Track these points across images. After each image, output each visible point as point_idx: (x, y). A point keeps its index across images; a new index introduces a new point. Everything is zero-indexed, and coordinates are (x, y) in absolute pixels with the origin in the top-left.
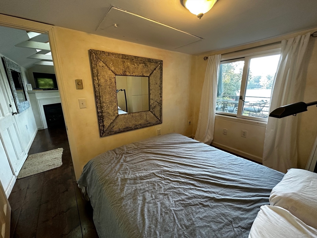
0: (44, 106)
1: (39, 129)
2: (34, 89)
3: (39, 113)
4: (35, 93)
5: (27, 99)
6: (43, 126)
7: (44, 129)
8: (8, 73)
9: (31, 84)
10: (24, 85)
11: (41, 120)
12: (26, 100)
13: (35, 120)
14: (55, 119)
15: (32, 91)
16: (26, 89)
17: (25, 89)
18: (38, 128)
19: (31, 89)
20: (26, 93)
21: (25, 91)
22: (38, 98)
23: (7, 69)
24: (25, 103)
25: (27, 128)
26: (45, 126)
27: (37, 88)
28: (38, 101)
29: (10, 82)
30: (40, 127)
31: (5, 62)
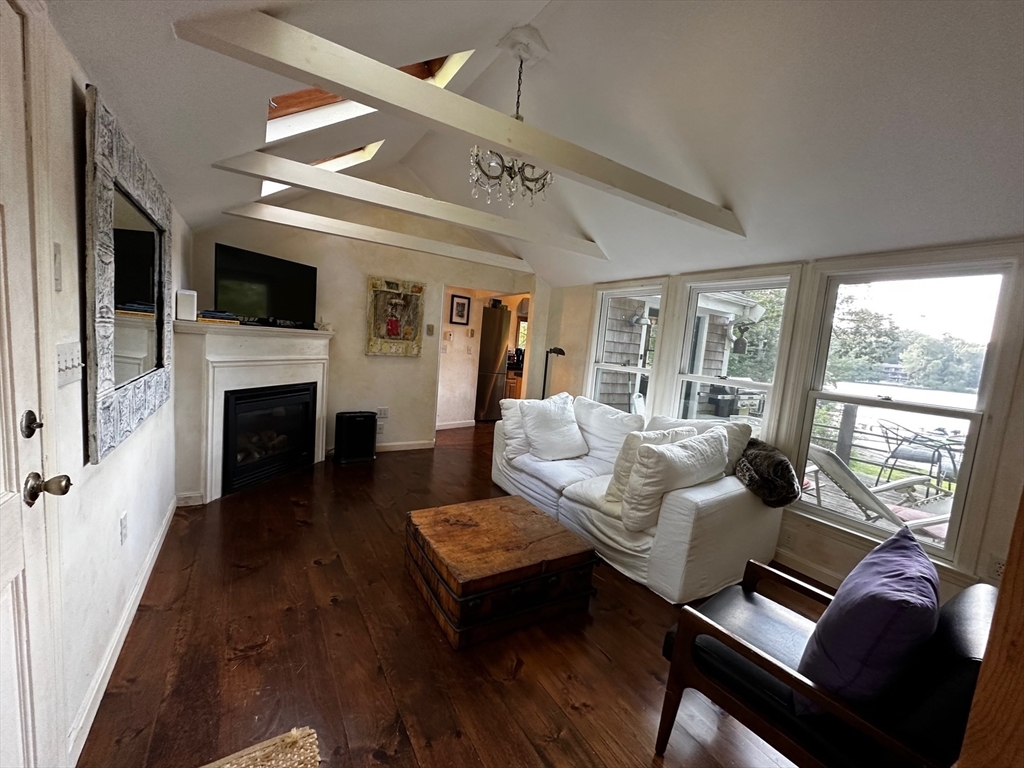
0: (228, 394)
1: (182, 504)
2: (204, 314)
3: (200, 429)
4: (203, 335)
5: (166, 362)
6: (202, 491)
7: (204, 506)
8: (89, 190)
9: (195, 294)
10: (166, 291)
11: (199, 457)
12: (160, 365)
13: (176, 461)
14: (257, 456)
15: (195, 325)
16: (169, 311)
17: (166, 311)
18: (179, 499)
19: (193, 314)
20: (168, 328)
21: (166, 318)
22: (210, 358)
23: (89, 167)
24: (147, 385)
25: (123, 536)
26: (214, 492)
27: (216, 310)
28: (211, 370)
29: (89, 252)
30: (188, 494)
31: (93, 123)
